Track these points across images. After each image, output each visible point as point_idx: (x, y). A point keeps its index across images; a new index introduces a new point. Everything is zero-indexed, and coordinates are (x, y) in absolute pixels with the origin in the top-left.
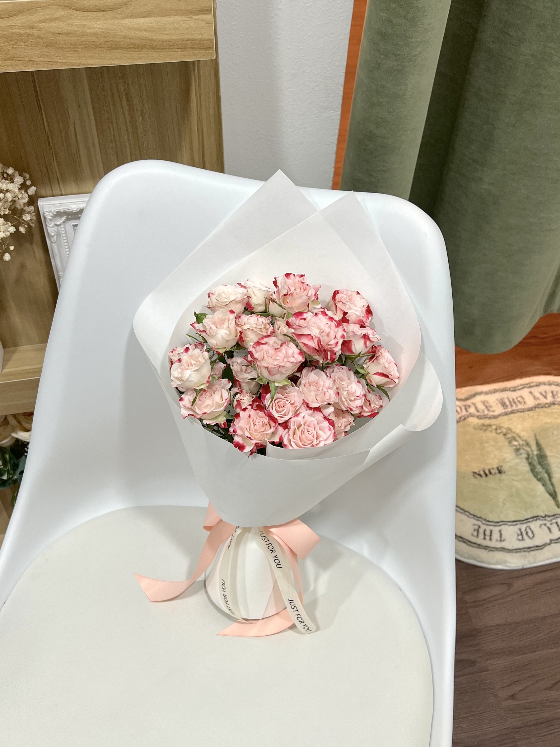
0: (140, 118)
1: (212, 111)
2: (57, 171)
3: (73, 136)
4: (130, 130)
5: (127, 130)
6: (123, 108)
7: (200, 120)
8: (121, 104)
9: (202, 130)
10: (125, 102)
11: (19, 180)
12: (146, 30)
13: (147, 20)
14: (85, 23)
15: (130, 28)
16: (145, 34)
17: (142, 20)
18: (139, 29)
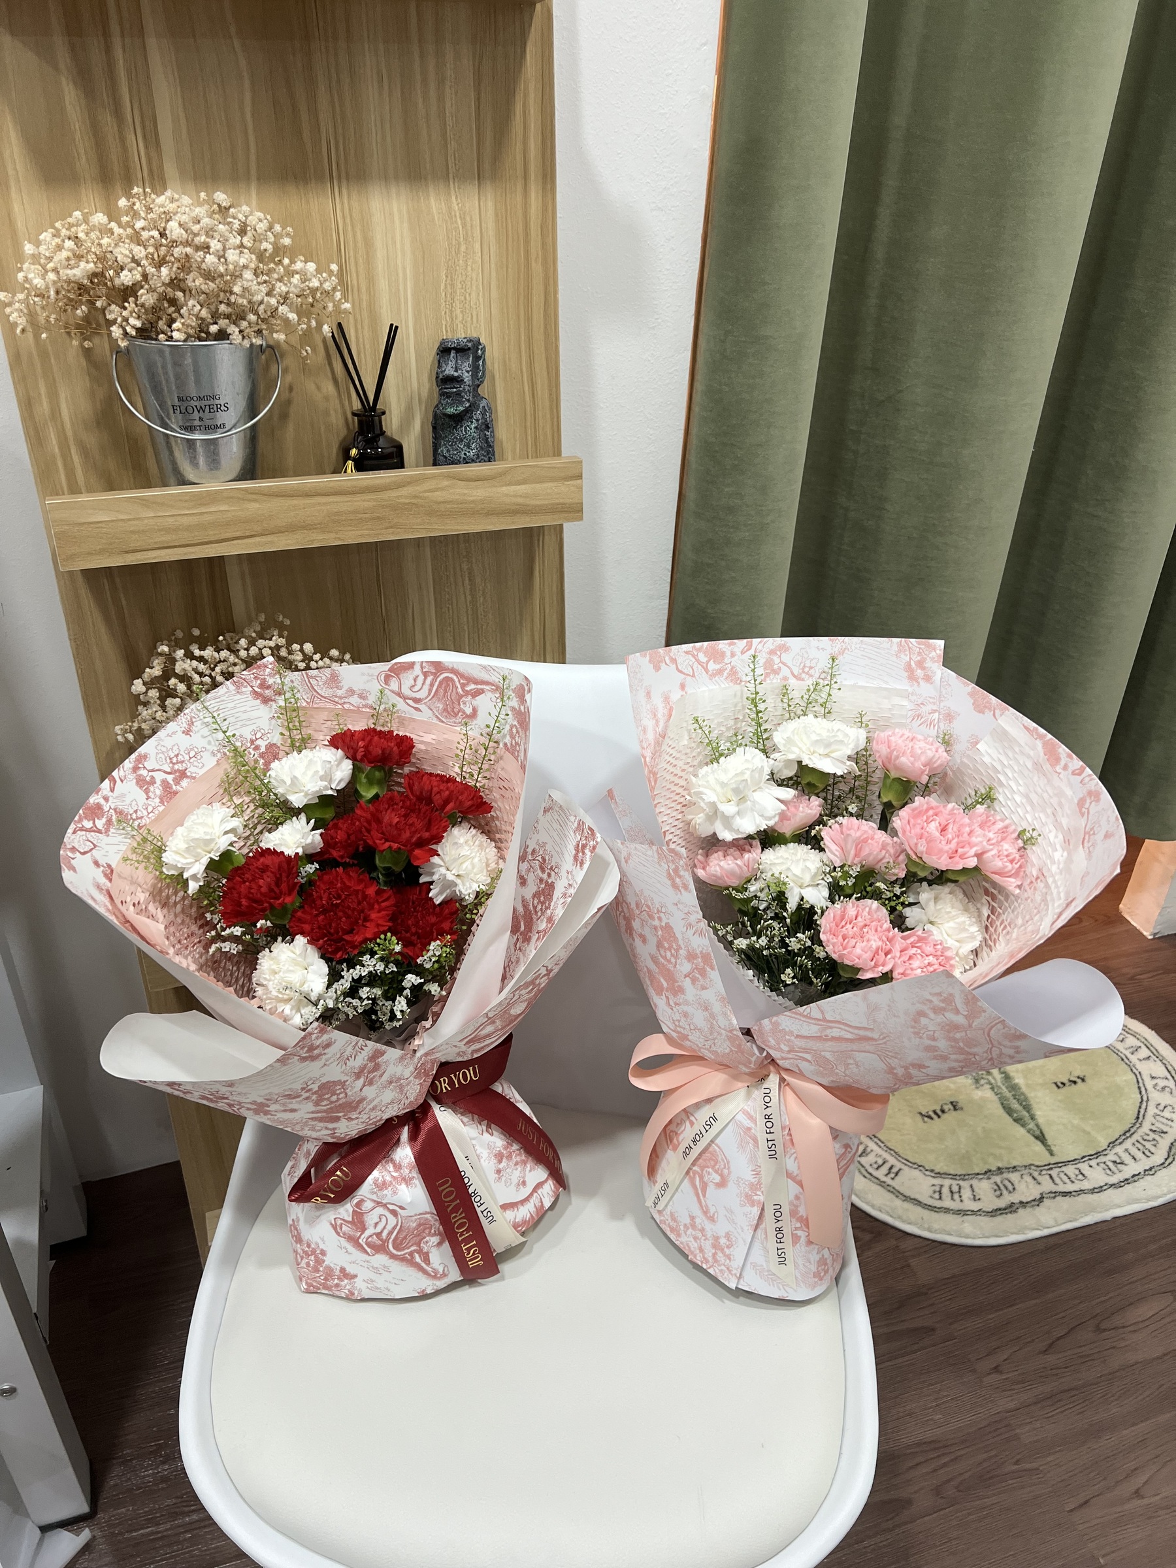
0: (482, 599)
1: (554, 589)
4: (470, 612)
5: (467, 612)
6: (464, 589)
7: (542, 598)
8: (463, 584)
9: (544, 609)
12: (521, 496)
13: (523, 487)
14: (466, 492)
15: (507, 495)
16: (520, 500)
17: (519, 487)
18: (515, 496)
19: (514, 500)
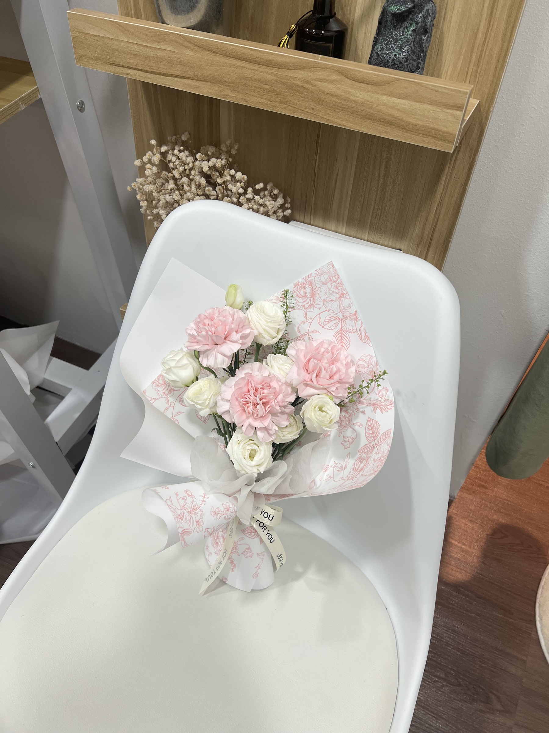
0: (391, 185)
1: (454, 200)
2: (313, 204)
3: (334, 182)
4: (379, 193)
6: (379, 172)
7: (440, 204)
8: (380, 169)
9: (440, 213)
10: (383, 168)
11: (280, 201)
12: (398, 110)
13: (403, 101)
14: (351, 91)
15: (385, 105)
16: (397, 114)
17: (399, 100)
18: (393, 108)
19: (391, 111)
